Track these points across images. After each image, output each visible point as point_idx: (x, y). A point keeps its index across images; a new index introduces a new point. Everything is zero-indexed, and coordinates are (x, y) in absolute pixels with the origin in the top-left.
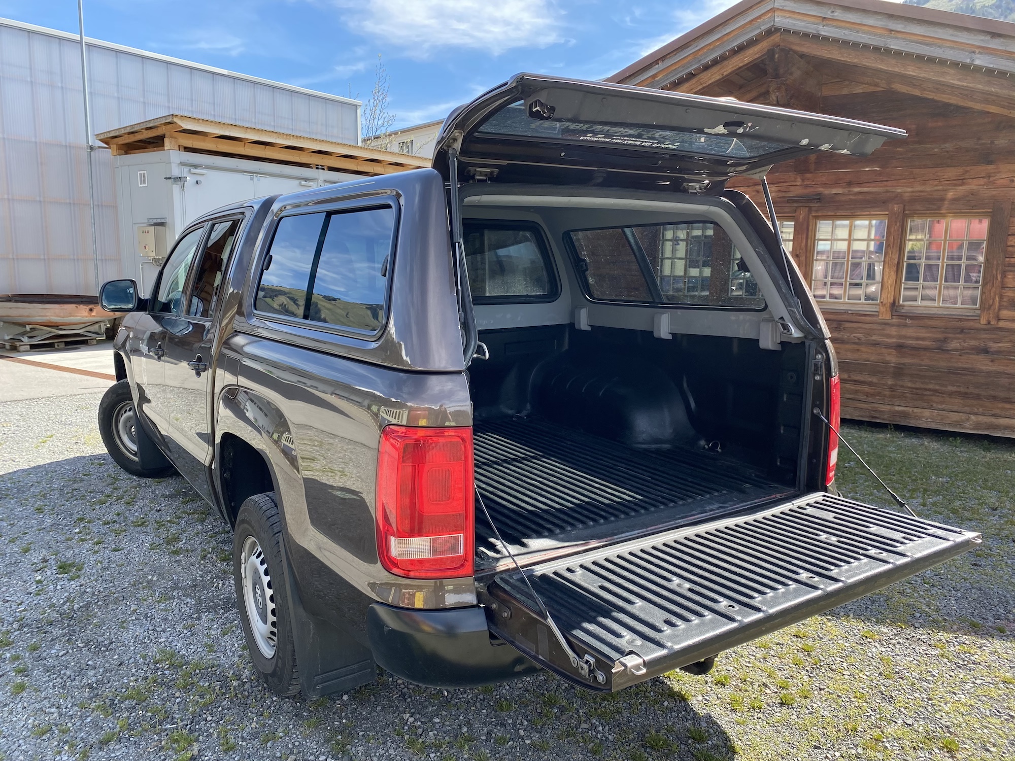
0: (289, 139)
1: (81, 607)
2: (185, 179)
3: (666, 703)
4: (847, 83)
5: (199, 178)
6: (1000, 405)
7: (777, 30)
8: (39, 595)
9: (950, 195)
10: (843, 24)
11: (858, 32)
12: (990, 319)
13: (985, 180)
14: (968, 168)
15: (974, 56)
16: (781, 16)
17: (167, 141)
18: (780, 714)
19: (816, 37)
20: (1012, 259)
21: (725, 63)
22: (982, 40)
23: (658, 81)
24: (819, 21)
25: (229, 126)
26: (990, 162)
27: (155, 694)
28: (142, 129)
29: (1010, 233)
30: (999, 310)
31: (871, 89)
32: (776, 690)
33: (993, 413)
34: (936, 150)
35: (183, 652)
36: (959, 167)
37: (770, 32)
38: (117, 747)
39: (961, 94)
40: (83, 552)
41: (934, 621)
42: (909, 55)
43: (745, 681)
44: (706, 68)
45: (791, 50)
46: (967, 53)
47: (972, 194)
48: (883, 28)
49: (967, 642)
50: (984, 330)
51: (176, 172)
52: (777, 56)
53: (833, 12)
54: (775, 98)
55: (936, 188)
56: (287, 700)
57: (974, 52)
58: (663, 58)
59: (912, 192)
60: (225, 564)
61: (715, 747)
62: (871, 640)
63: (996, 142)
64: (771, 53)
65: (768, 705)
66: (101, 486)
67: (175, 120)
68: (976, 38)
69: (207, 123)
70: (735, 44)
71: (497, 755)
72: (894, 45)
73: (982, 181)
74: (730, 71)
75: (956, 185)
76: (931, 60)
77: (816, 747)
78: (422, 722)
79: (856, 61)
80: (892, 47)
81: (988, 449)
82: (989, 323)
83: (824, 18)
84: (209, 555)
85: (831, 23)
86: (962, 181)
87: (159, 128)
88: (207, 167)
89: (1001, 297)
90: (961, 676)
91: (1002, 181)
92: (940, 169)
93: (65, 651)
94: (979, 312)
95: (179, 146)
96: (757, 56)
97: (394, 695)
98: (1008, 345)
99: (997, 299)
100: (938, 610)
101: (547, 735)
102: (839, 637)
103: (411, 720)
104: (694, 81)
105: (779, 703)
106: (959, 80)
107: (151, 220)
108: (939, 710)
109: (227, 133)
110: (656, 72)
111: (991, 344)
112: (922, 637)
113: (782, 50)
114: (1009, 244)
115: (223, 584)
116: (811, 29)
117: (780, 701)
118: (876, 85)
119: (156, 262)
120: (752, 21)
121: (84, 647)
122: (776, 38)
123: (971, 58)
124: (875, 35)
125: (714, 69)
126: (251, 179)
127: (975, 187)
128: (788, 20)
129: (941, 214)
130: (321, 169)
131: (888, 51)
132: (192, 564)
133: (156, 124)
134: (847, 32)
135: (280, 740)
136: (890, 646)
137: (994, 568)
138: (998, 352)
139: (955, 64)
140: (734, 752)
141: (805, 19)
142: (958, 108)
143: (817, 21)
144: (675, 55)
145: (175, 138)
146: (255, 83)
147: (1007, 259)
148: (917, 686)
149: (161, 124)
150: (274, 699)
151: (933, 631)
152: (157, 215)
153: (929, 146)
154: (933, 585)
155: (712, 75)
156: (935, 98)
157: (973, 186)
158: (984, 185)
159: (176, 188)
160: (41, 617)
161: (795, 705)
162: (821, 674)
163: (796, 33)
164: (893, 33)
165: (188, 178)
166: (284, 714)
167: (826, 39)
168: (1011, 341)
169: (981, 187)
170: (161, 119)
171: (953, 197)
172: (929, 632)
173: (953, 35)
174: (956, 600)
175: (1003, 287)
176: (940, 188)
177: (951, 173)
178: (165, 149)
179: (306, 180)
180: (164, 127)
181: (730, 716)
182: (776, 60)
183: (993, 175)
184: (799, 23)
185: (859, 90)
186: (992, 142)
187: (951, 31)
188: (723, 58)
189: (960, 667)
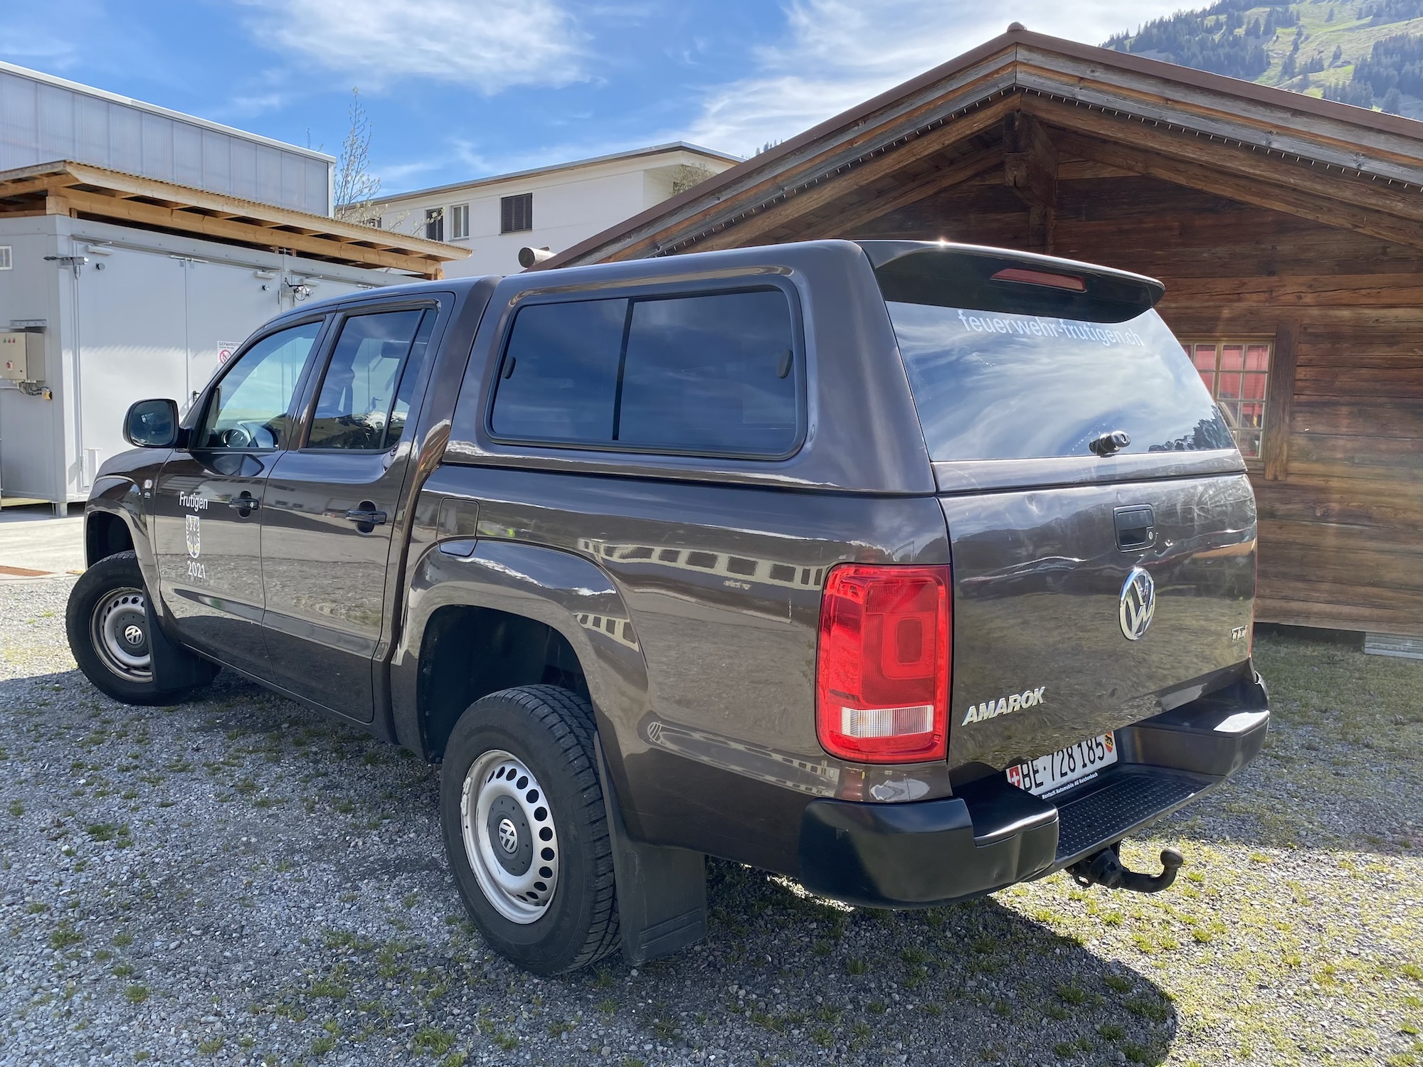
0: (243, 207)
1: (161, 884)
2: (80, 261)
3: (1058, 951)
4: (1091, 163)
5: (100, 260)
6: (1292, 584)
7: (1021, 89)
8: (82, 870)
9: (1226, 313)
10: (1105, 88)
11: (1125, 99)
12: (1278, 474)
13: (1267, 295)
14: (1246, 280)
15: (1271, 137)
16: (1025, 72)
17: (51, 203)
18: (1200, 953)
19: (1072, 102)
20: (1301, 397)
21: (948, 128)
22: (1280, 118)
23: (856, 148)
24: (1075, 81)
25: (152, 183)
26: (1272, 273)
27: (355, 987)
28: (6, 181)
29: (1298, 364)
30: (1288, 461)
31: (1122, 173)
32: (1183, 927)
33: (1283, 594)
34: (1205, 255)
35: (361, 932)
36: (1234, 278)
37: (1009, 92)
38: (340, 1057)
39: (1237, 185)
40: (112, 808)
41: (1325, 839)
42: (1191, 133)
43: (1140, 919)
44: (924, 133)
45: (1035, 116)
46: (1263, 134)
47: (1251, 313)
48: (1161, 97)
49: (1374, 860)
50: (1270, 487)
51: (64, 249)
52: (1017, 123)
53: (1093, 71)
54: (1011, 179)
55: (1206, 304)
56: (554, 981)
57: (1270, 132)
58: (865, 118)
59: (1176, 308)
60: (349, 816)
61: (1142, 996)
62: (1264, 865)
63: (1279, 248)
64: (1009, 119)
65: (1182, 944)
66: (77, 719)
67: (69, 169)
68: (1272, 115)
69: (119, 175)
70: (964, 105)
71: (878, 1026)
72: (1172, 118)
73: (1263, 296)
74: (953, 139)
75: (1231, 301)
76: (1219, 140)
77: (1261, 987)
78: (757, 994)
79: (1120, 135)
80: (1169, 121)
81: (1277, 643)
82: (1276, 478)
83: (1082, 78)
84: (317, 806)
85: (1091, 85)
86: (1238, 297)
87: (36, 181)
88: (116, 245)
89: (1290, 445)
90: (1387, 898)
91: (1288, 297)
92: (1211, 279)
93: (178, 942)
94: (1262, 465)
95: (70, 209)
96: (990, 122)
97: (699, 965)
98: (1299, 506)
99: (1285, 447)
100: (1323, 826)
101: (930, 998)
102: (1226, 864)
103: (742, 993)
104: (903, 151)
105: (1193, 942)
106: (1251, 166)
107: (18, 323)
108: (1381, 936)
109: (148, 194)
110: (855, 135)
111: (1278, 505)
112: (1321, 858)
113: (1025, 116)
114: (1297, 377)
115: (364, 843)
116: (1065, 91)
117: (1193, 939)
118: (1130, 169)
119: (25, 388)
120: (986, 76)
121: (203, 934)
122: (1015, 101)
123: (1267, 140)
124: (1147, 104)
125: (933, 136)
126: (182, 265)
127: (1254, 304)
128: (1033, 78)
129: (1216, 337)
130: (288, 253)
131: (1163, 126)
132: (298, 819)
133: (34, 174)
134: (1111, 98)
135: (575, 1030)
136: (1290, 869)
137: (1360, 777)
138: (1287, 516)
139: (1247, 147)
140: (1170, 1000)
141: (1057, 77)
142: (1231, 202)
143: (1071, 82)
144: (882, 114)
145: (65, 197)
146: (173, 120)
147: (1296, 397)
148: (1344, 912)
149: (41, 175)
150: (536, 981)
151: (1330, 851)
152: (30, 315)
153: (1197, 250)
154: (1303, 799)
155: (929, 144)
156: (1205, 189)
157: (1251, 302)
158: (1266, 302)
159: (64, 274)
160: (106, 900)
161: (1214, 943)
162: (1225, 906)
163: (1045, 96)
164: (1170, 103)
165: (86, 260)
166: (562, 999)
167: (1084, 105)
168: (1303, 502)
169: (1262, 304)
170: (44, 167)
171: (1230, 316)
172: (1326, 851)
173: (1244, 110)
174: (1338, 815)
175: (1292, 433)
176: (1211, 304)
177: (1223, 285)
178: (48, 212)
179: (264, 269)
180: (46, 180)
181: (1143, 960)
182: (1016, 129)
183: (1277, 289)
184: (1049, 82)
185: (1107, 173)
186: (1274, 248)
187: (1242, 105)
188: (946, 122)
189: (1379, 888)
